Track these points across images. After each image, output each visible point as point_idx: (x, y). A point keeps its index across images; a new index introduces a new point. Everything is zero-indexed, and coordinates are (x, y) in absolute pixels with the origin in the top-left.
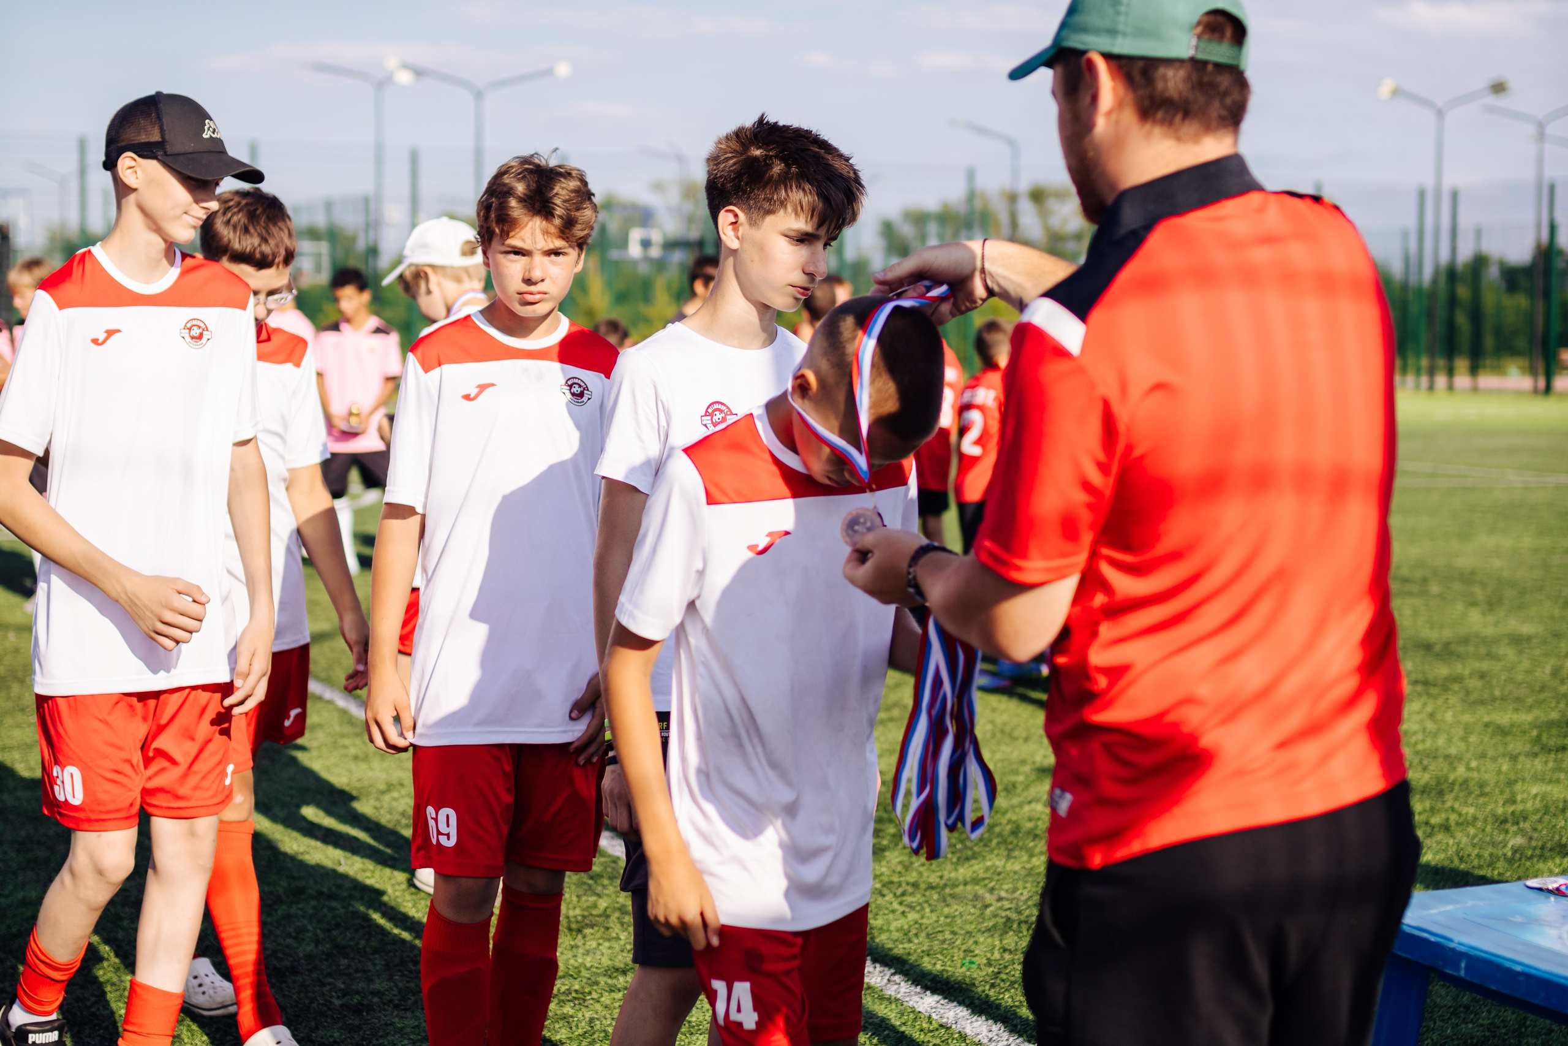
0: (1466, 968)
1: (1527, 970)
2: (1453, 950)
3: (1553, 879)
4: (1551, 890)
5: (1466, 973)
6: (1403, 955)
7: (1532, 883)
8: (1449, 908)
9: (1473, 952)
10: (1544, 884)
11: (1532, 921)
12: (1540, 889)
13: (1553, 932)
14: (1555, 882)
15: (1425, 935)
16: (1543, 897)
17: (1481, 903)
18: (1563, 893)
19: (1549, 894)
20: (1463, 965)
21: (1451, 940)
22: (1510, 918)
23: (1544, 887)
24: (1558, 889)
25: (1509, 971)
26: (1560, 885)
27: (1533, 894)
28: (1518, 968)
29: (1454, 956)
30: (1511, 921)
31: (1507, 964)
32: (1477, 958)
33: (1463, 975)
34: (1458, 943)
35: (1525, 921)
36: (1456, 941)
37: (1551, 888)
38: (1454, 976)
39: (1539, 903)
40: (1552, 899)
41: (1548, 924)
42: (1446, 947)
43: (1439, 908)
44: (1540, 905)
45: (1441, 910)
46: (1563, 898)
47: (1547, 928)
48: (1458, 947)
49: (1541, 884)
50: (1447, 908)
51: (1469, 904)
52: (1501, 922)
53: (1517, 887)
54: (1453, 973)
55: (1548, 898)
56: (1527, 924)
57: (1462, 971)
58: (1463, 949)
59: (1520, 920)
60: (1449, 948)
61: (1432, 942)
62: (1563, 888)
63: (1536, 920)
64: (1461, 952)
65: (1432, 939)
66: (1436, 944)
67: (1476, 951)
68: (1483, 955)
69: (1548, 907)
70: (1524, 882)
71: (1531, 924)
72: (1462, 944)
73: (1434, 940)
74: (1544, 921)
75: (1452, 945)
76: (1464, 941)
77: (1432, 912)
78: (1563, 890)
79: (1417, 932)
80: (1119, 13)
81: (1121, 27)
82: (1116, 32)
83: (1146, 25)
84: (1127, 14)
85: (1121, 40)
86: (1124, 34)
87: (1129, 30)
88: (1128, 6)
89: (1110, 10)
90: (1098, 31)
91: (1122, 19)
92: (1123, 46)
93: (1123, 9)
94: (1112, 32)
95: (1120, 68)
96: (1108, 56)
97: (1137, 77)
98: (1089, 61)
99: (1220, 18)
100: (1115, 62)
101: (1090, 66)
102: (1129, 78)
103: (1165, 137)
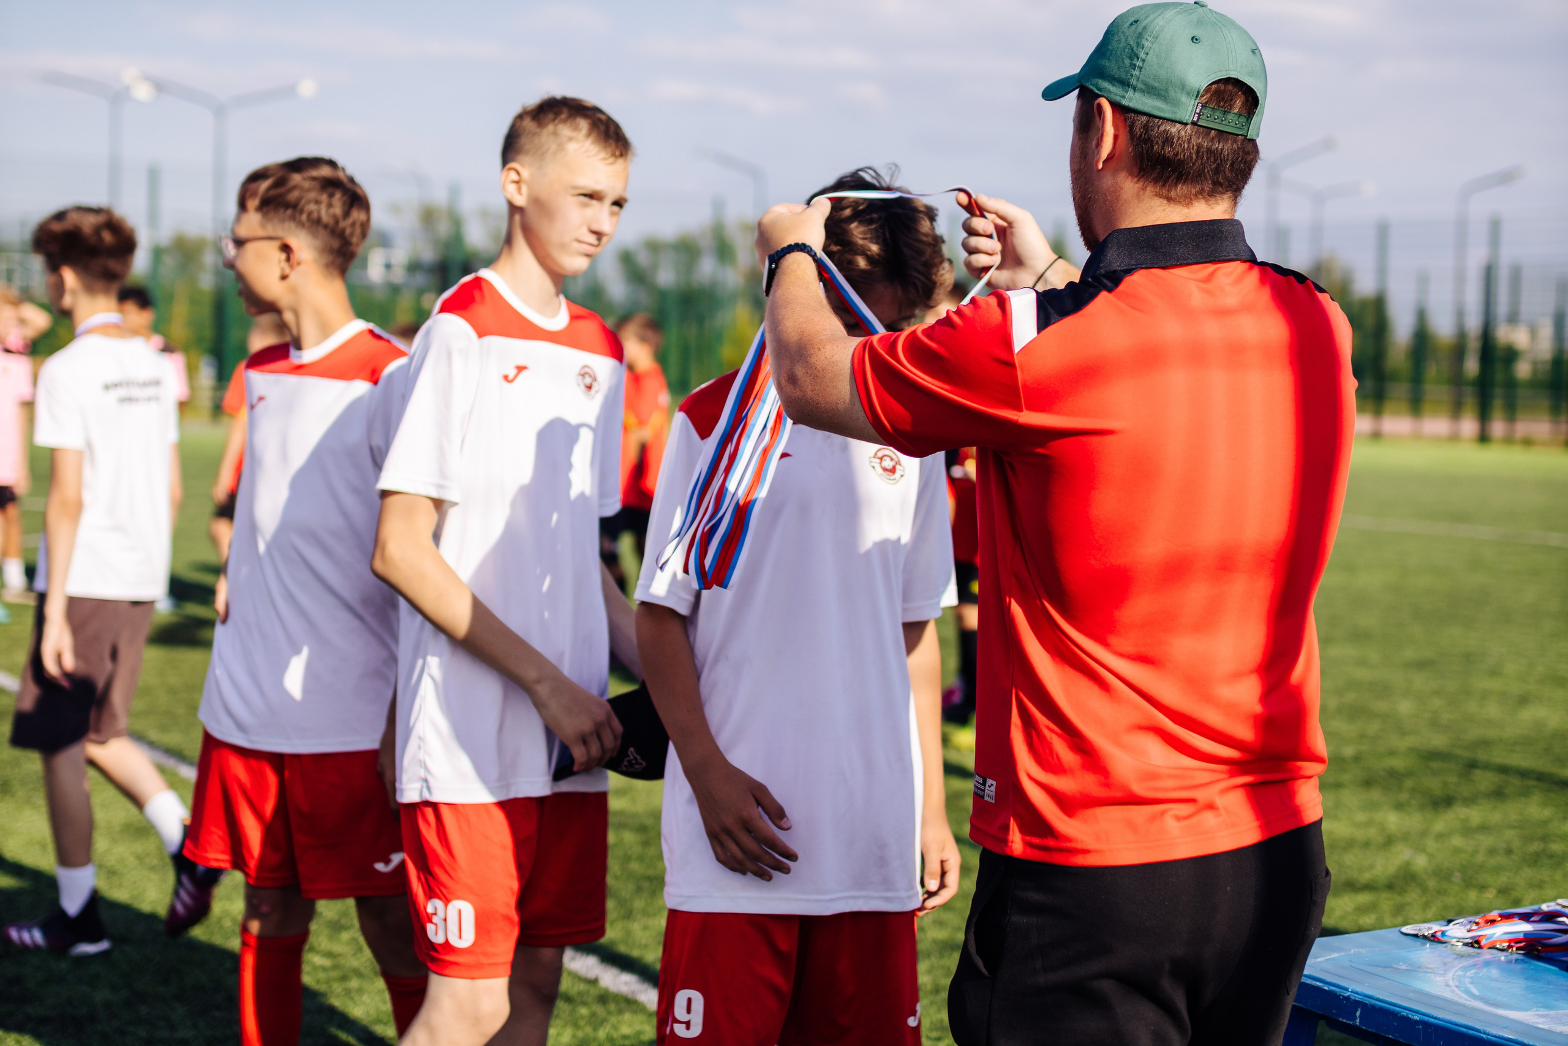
0: (1360, 1016)
1: (1426, 1018)
2: (1348, 998)
3: (1426, 925)
4: (1425, 936)
5: (1360, 1023)
7: (1407, 929)
8: (1334, 955)
9: (1368, 1001)
10: (1420, 930)
11: (1415, 969)
12: (1416, 936)
13: (1439, 979)
14: (1430, 929)
15: (1319, 984)
17: (1364, 951)
18: (1439, 939)
19: (1424, 941)
20: (1358, 1014)
21: (1347, 989)
22: (1395, 966)
23: (1420, 934)
24: (1433, 935)
25: (1407, 1019)
26: (1436, 932)
27: (1409, 941)
28: (1416, 1017)
29: (1349, 1005)
30: (1396, 968)
31: (1404, 1013)
32: (1373, 1006)
33: (1358, 1024)
34: (1351, 992)
35: (1409, 968)
36: (1350, 990)
37: (1426, 934)
38: (1349, 1024)
39: (1418, 950)
40: (1428, 945)
41: (1431, 971)
42: (1340, 995)
43: (1324, 957)
44: (1419, 952)
45: (1327, 958)
46: (1440, 945)
47: (1432, 975)
48: (1353, 996)
49: (1415, 930)
50: (1332, 956)
51: (1352, 951)
52: (1388, 970)
53: (1391, 934)
54: (1348, 1022)
55: (1425, 944)
56: (1412, 971)
57: (1358, 1020)
58: (1358, 998)
59: (1404, 967)
60: (1343, 996)
61: (1326, 990)
62: (1439, 935)
63: (1420, 967)
64: (1356, 1001)
65: (1326, 988)
66: (1330, 992)
67: (1371, 1000)
68: (1379, 1003)
69: (1426, 954)
70: (1398, 928)
71: (1416, 971)
72: (1357, 993)
73: (1327, 989)
74: (1427, 968)
75: (1347, 994)
76: (1358, 989)
77: (1319, 960)
78: (1439, 938)
79: (1309, 981)
80: (1134, 66)
81: (1133, 81)
82: (1128, 85)
83: (1156, 85)
84: (1141, 68)
85: (1130, 93)
86: (1135, 89)
87: (1140, 85)
88: (1144, 61)
89: (1127, 62)
90: (1113, 80)
91: (1136, 72)
92: (1134, 100)
93: (1139, 63)
94: (1125, 84)
95: (1125, 120)
96: (1117, 107)
97: (1139, 132)
98: (1100, 107)
99: (1231, 88)
100: (1121, 114)
101: (1100, 111)
102: (1131, 131)
103: (1158, 195)
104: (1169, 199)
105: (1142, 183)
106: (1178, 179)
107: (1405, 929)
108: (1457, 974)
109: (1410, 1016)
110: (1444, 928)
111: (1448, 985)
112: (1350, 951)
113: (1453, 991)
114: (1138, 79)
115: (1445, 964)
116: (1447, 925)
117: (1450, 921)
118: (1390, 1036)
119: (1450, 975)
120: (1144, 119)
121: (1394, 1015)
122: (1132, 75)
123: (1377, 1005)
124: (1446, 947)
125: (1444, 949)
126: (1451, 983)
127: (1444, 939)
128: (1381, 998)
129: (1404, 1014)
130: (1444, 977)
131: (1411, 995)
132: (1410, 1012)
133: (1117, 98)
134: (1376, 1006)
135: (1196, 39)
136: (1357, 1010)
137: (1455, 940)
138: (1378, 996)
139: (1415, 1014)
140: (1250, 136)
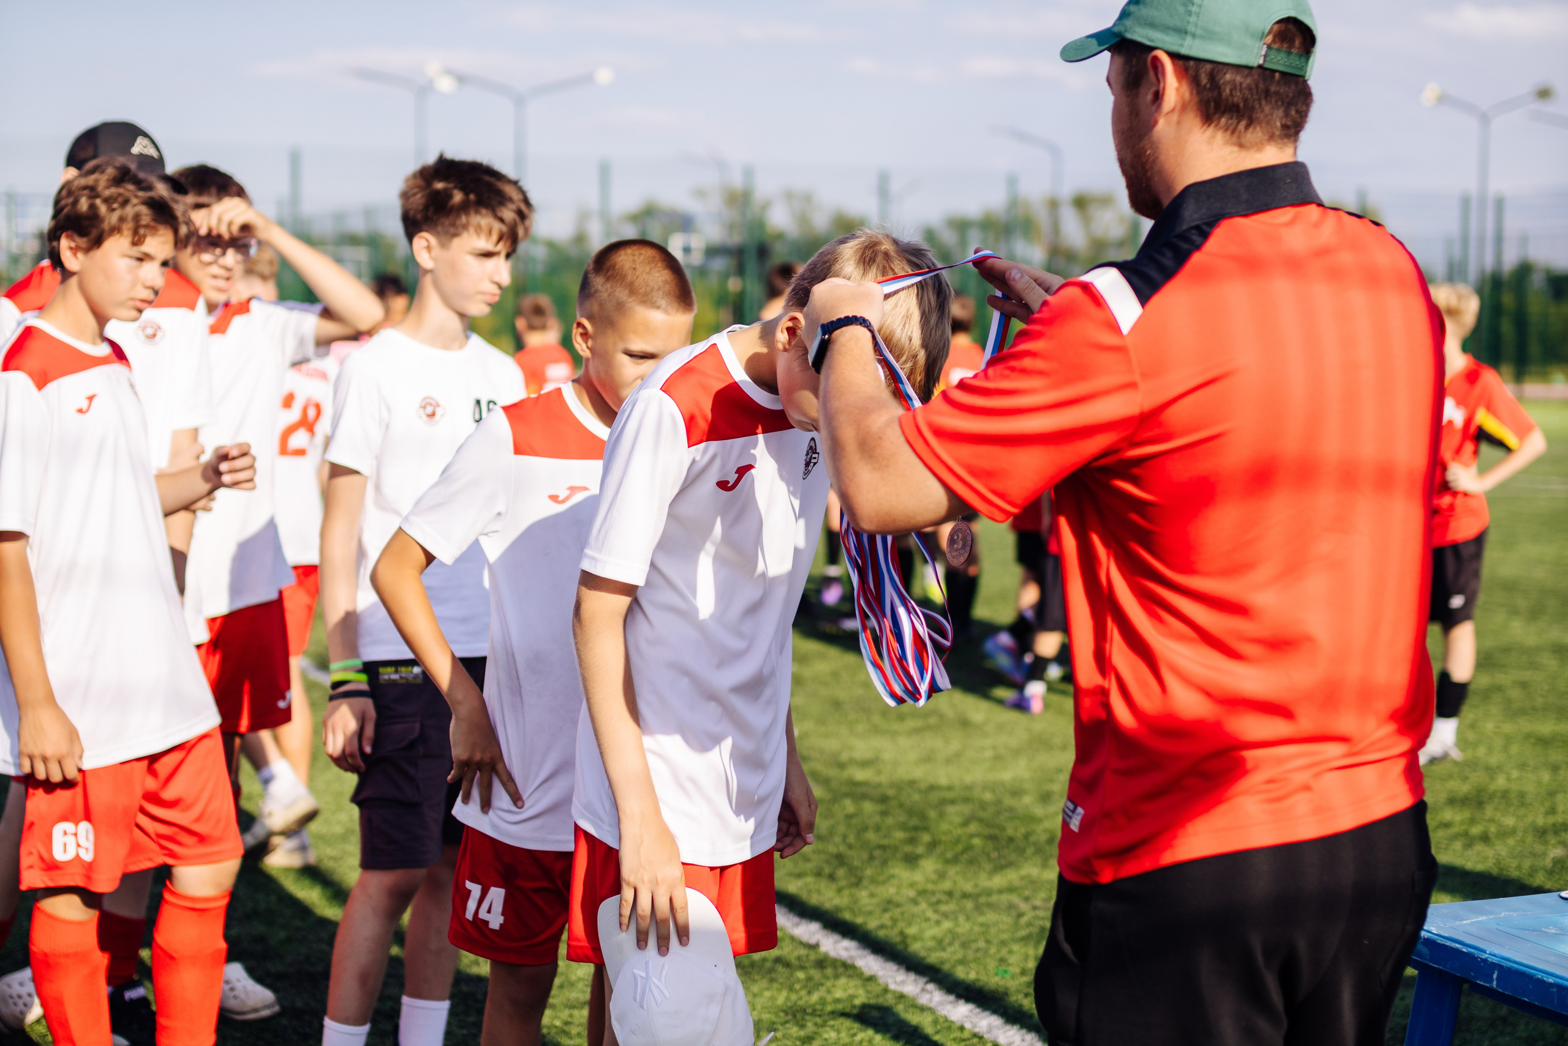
0: (1497, 979)
1: (1561, 981)
2: (1485, 961)
5: (1497, 985)
6: (1434, 965)
8: (1484, 918)
9: (1505, 963)
11: (1564, 933)
15: (1458, 946)
17: (1515, 914)
20: (1495, 976)
21: (1485, 952)
22: (1544, 930)
25: (1541, 982)
28: (1551, 980)
29: (1487, 967)
30: (1543, 933)
31: (1540, 975)
32: (1509, 969)
33: (1495, 986)
34: (1489, 954)
35: (1558, 932)
36: (1488, 952)
38: (1487, 987)
42: (1478, 957)
43: (1472, 919)
45: (1473, 920)
48: (1490, 958)
50: (1480, 919)
51: (1504, 915)
52: (1535, 933)
54: (1485, 984)
56: (1560, 935)
57: (1495, 983)
58: (1495, 960)
59: (1553, 931)
60: (1481, 958)
61: (1464, 952)
64: (1493, 962)
65: (1464, 950)
66: (1468, 954)
67: (1508, 962)
68: (1515, 966)
70: (1559, 893)
71: (1564, 935)
72: (1495, 955)
73: (1466, 951)
75: (1484, 956)
76: (1496, 952)
77: (1465, 922)
79: (1448, 943)
80: (1190, 13)
81: (1191, 28)
82: (1186, 33)
83: (1218, 30)
84: (1198, 15)
85: (1189, 40)
86: (1194, 36)
87: (1199, 32)
88: (1200, 6)
89: (1181, 9)
90: (1166, 29)
91: (1193, 19)
92: (1192, 48)
93: (1194, 9)
94: (1182, 32)
95: (1186, 70)
96: (1174, 56)
97: (1204, 80)
98: (1156, 59)
99: (1291, 27)
100: (1181, 63)
101: (1156, 63)
102: (1195, 81)
103: (1226, 143)
104: (1241, 146)
105: (1210, 130)
106: (1247, 127)
107: (1565, 894)
109: (1545, 979)
112: (1500, 913)
114: (1196, 26)
118: (1526, 999)
120: (1209, 67)
121: (1530, 977)
122: (1188, 22)
123: (1513, 967)
128: (1518, 960)
129: (1540, 977)
131: (1552, 958)
132: (1545, 975)
133: (1174, 48)
134: (1512, 969)
136: (1494, 973)
138: (1515, 959)
139: (1550, 977)
140: (1306, 78)
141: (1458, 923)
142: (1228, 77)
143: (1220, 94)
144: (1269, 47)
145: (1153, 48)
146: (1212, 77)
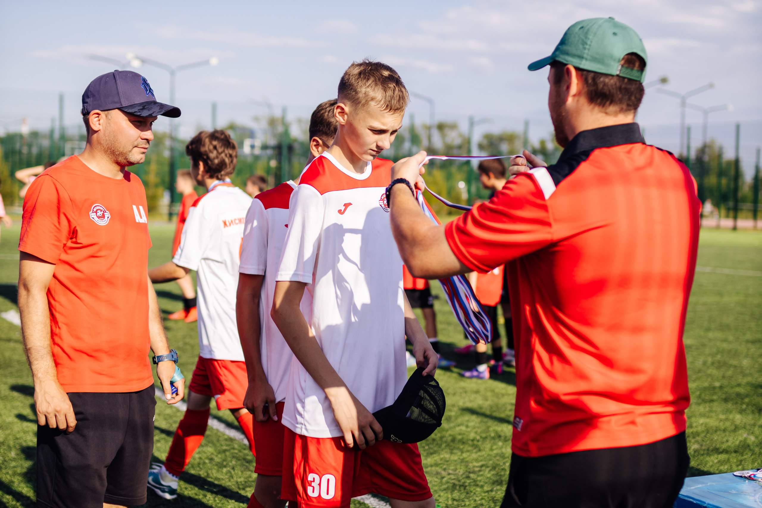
3: (746, 471)
4: (746, 477)
7: (737, 473)
8: (700, 486)
10: (743, 474)
11: (740, 493)
12: (741, 477)
13: (752, 498)
14: (748, 473)
15: (691, 500)
16: (742, 480)
17: (714, 484)
18: (752, 479)
19: (745, 479)
21: (705, 503)
22: (730, 492)
23: (743, 476)
24: (750, 477)
26: (751, 475)
27: (738, 479)
34: (708, 504)
35: (737, 493)
36: (707, 503)
37: (746, 476)
39: (742, 484)
40: (747, 481)
41: (748, 494)
44: (742, 485)
45: (695, 487)
46: (753, 481)
47: (748, 496)
48: (708, 506)
49: (740, 474)
51: (709, 484)
52: (726, 493)
53: (729, 475)
55: (746, 481)
56: (738, 494)
59: (734, 492)
60: (703, 506)
62: (752, 476)
63: (742, 492)
65: (695, 502)
66: (697, 504)
69: (746, 485)
70: (733, 473)
71: (740, 494)
72: (710, 505)
74: (746, 493)
75: (705, 505)
76: (711, 503)
77: (692, 488)
78: (753, 477)
79: (686, 499)
80: (585, 49)
81: (585, 56)
82: (583, 58)
83: (598, 57)
84: (589, 49)
85: (584, 62)
86: (586, 59)
87: (589, 58)
88: (590, 45)
89: (581, 47)
90: (574, 56)
91: (586, 51)
92: (585, 65)
93: (587, 47)
94: (581, 57)
95: (582, 75)
96: (577, 69)
97: (590, 81)
98: (568, 69)
99: (634, 57)
100: (580, 72)
101: (568, 72)
102: (586, 81)
103: (600, 112)
104: (606, 113)
105: (592, 106)
106: (610, 104)
107: (735, 473)
108: (761, 496)
110: (754, 473)
111: (756, 501)
113: (758, 504)
114: (587, 55)
115: (755, 491)
116: (757, 472)
117: (758, 470)
119: (757, 496)
120: (592, 74)
122: (584, 53)
124: (756, 482)
125: (755, 483)
126: (758, 500)
127: (755, 478)
130: (754, 497)
131: (737, 506)
133: (578, 65)
135: (616, 34)
137: (760, 479)
138: (720, 507)
140: (642, 82)
141: (689, 488)
142: (602, 79)
143: (597, 88)
144: (622, 66)
145: (566, 65)
146: (594, 79)
